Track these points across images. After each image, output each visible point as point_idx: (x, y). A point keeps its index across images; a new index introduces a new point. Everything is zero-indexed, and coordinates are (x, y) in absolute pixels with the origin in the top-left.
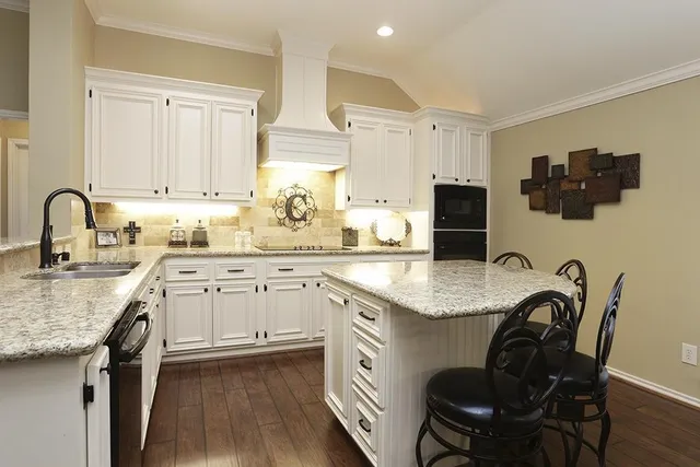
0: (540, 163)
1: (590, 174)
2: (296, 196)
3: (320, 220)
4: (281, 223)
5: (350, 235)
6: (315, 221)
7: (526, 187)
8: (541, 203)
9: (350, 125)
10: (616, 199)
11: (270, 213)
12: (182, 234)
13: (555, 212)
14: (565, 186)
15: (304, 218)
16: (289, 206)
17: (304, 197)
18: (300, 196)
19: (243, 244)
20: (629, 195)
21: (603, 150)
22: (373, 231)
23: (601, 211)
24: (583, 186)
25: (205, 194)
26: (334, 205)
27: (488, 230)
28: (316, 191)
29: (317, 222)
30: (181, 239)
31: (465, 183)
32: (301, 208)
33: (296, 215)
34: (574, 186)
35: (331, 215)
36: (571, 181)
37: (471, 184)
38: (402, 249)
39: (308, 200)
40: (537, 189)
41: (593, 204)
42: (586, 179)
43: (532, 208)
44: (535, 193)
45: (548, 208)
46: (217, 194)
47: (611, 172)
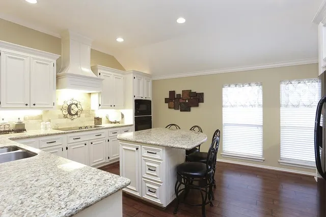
0: (172, 93)
1: (189, 98)
2: (73, 104)
3: (84, 114)
4: (65, 117)
5: (98, 120)
6: (81, 115)
7: (167, 101)
8: (173, 106)
9: (100, 74)
10: (197, 106)
11: (60, 113)
12: (7, 126)
13: (178, 109)
14: (181, 101)
15: (76, 114)
16: (69, 109)
17: (76, 105)
18: (74, 104)
19: (46, 128)
20: (200, 104)
21: (193, 91)
22: (107, 118)
23: (192, 109)
24: (187, 101)
25: (27, 105)
26: (90, 108)
27: (152, 115)
28: (82, 102)
29: (83, 115)
30: (7, 129)
31: (145, 99)
32: (75, 109)
33: (73, 112)
34: (184, 101)
35: (89, 112)
36: (183, 100)
37: (147, 99)
38: (120, 125)
39: (78, 106)
40: (172, 102)
41: (190, 107)
42: (188, 99)
43: (169, 108)
44: (171, 103)
45: (175, 108)
46: (34, 105)
47: (196, 97)
